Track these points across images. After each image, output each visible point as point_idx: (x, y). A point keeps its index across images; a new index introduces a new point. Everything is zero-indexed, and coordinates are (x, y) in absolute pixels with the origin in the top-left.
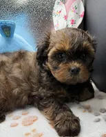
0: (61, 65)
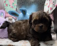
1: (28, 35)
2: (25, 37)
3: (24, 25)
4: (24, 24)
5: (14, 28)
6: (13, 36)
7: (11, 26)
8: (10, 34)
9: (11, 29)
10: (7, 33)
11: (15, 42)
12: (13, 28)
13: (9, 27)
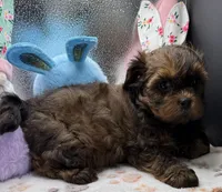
0: (166, 98)
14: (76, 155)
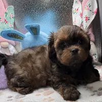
1: (49, 79)
2: (44, 82)
3: (40, 59)
4: (39, 56)
5: (20, 66)
6: (18, 83)
7: (12, 62)
8: (13, 80)
9: (13, 69)
10: (6, 78)
11: (27, 94)
12: (16, 66)
13: (8, 65)
14: (23, 81)
